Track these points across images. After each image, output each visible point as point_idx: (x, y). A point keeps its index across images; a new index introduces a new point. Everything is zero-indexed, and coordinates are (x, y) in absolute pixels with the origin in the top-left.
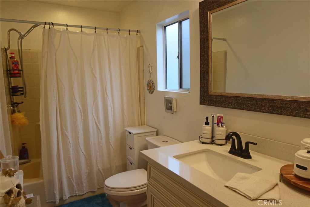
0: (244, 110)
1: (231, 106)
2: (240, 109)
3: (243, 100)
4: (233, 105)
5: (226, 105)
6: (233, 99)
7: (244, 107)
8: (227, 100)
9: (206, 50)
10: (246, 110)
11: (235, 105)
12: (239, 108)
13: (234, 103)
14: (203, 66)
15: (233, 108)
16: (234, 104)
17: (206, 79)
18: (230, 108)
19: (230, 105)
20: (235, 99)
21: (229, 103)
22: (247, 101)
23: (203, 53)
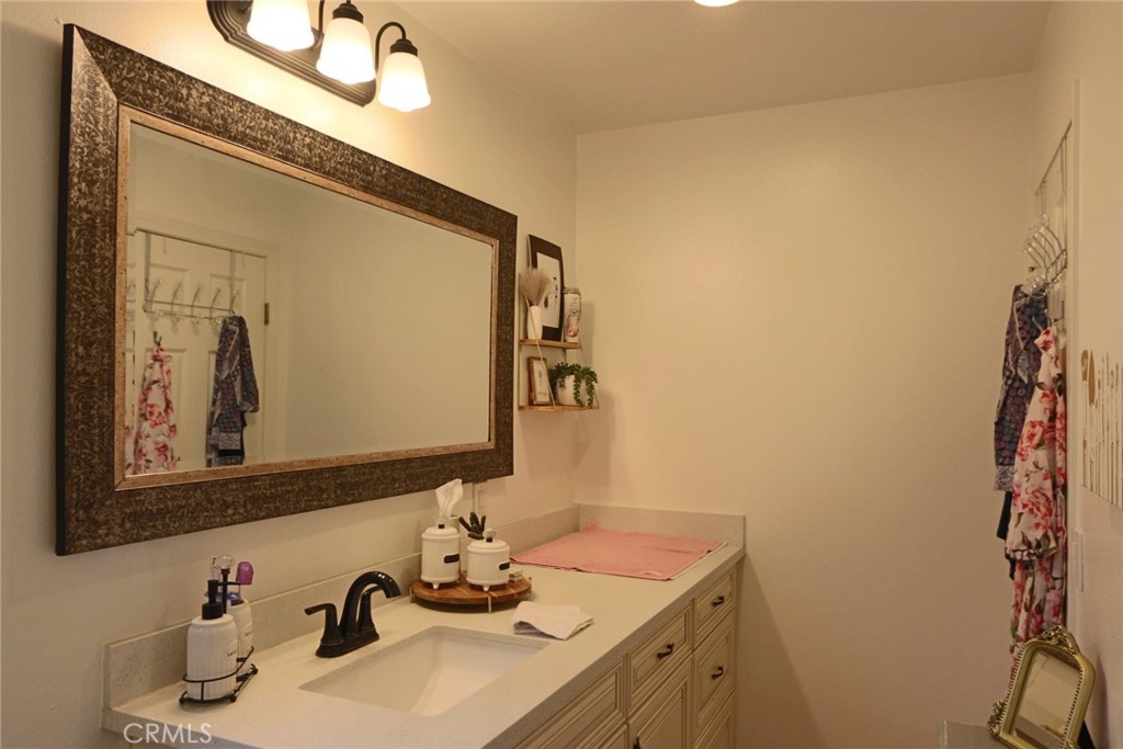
0: (279, 516)
1: (234, 515)
2: (268, 516)
3: (271, 486)
4: (242, 511)
5: (213, 516)
6: (234, 487)
7: (277, 508)
8: (213, 497)
9: (103, 275)
10: (285, 515)
11: (249, 507)
12: (263, 514)
13: (242, 503)
14: (81, 349)
15: (243, 522)
16: (244, 506)
17: (101, 417)
18: (234, 523)
19: (230, 512)
20: (245, 485)
21: (226, 505)
22: (282, 484)
23: (86, 284)
